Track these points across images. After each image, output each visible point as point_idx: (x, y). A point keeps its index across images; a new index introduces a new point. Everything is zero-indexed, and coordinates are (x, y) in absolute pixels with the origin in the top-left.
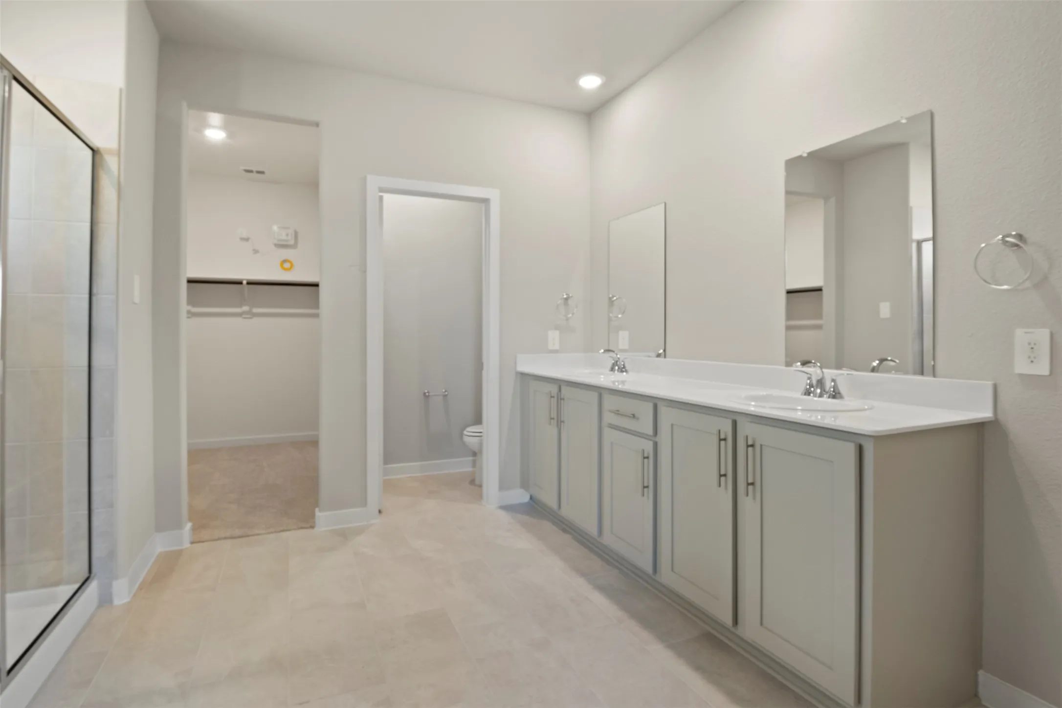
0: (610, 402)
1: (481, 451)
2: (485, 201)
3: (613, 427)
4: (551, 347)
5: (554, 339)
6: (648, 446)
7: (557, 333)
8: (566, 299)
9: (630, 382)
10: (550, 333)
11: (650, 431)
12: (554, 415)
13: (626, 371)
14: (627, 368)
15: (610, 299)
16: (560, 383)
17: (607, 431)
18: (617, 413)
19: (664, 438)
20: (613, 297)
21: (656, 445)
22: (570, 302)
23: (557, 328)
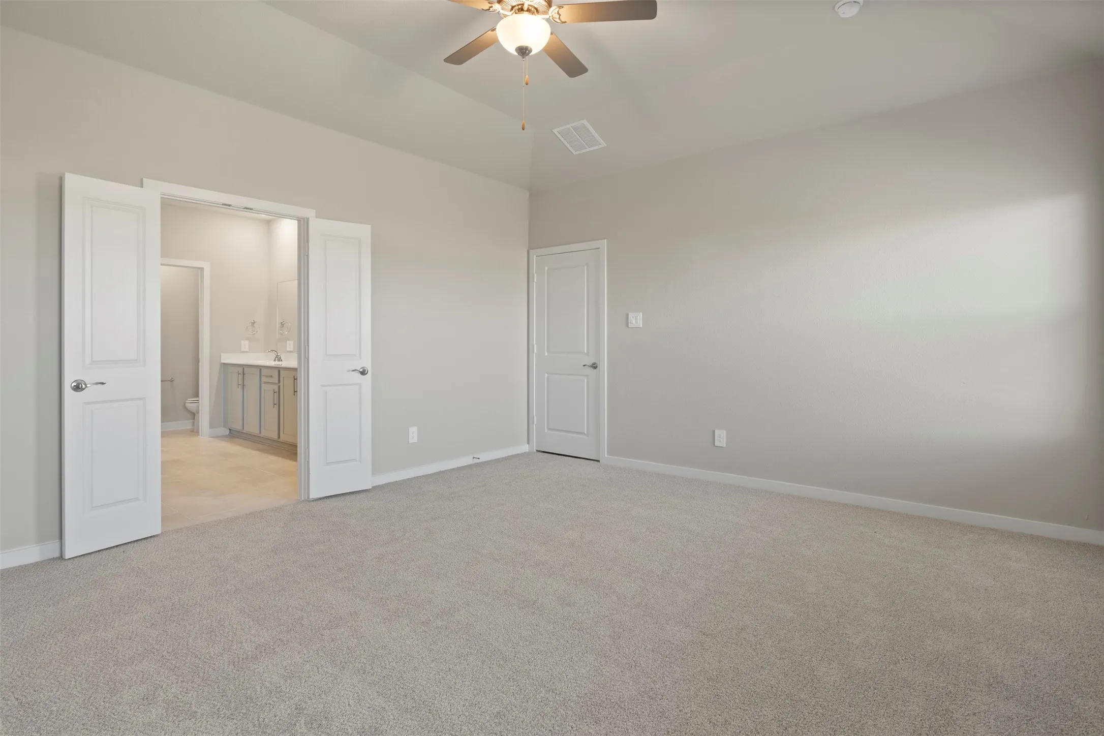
0: (264, 372)
1: (198, 412)
2: (202, 269)
3: (265, 383)
4: (243, 349)
5: (245, 345)
6: (276, 387)
7: (247, 342)
8: (253, 323)
9: (284, 364)
10: (243, 342)
11: (277, 382)
12: (241, 382)
13: (282, 361)
14: (282, 358)
15: (281, 323)
16: (243, 366)
17: (263, 384)
18: (267, 376)
19: (281, 384)
20: (283, 322)
21: (279, 387)
22: (255, 324)
23: (247, 339)
